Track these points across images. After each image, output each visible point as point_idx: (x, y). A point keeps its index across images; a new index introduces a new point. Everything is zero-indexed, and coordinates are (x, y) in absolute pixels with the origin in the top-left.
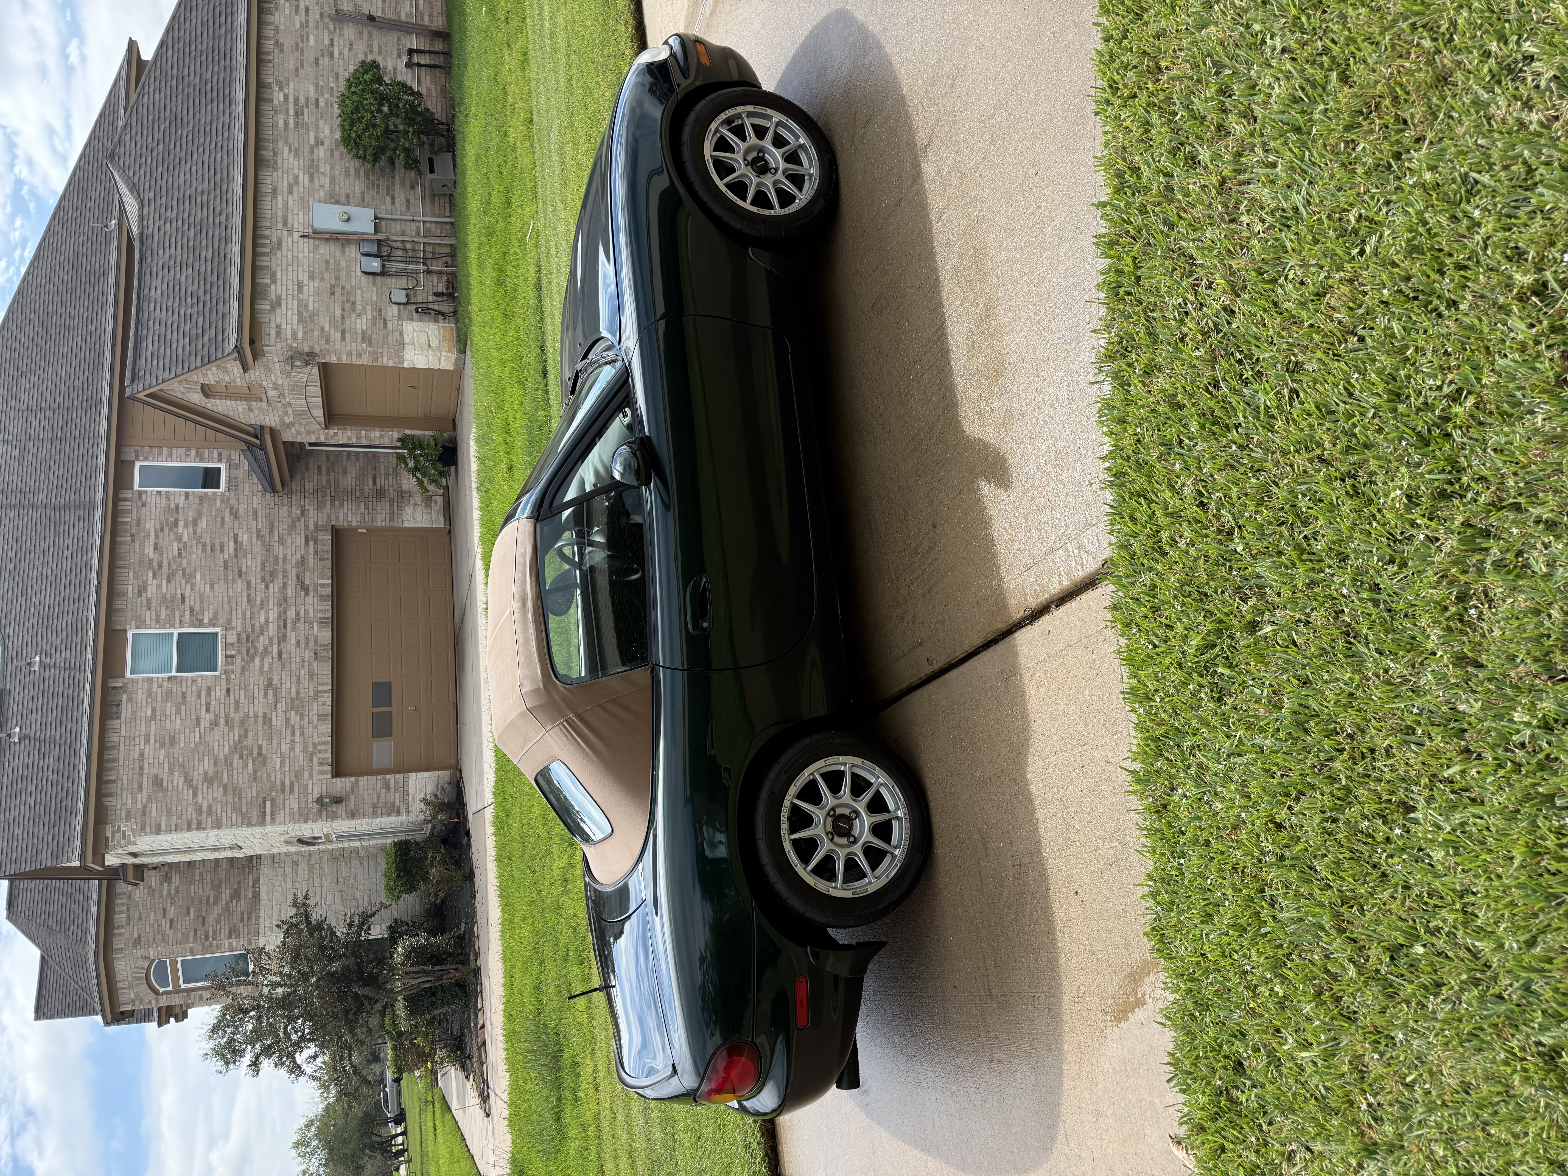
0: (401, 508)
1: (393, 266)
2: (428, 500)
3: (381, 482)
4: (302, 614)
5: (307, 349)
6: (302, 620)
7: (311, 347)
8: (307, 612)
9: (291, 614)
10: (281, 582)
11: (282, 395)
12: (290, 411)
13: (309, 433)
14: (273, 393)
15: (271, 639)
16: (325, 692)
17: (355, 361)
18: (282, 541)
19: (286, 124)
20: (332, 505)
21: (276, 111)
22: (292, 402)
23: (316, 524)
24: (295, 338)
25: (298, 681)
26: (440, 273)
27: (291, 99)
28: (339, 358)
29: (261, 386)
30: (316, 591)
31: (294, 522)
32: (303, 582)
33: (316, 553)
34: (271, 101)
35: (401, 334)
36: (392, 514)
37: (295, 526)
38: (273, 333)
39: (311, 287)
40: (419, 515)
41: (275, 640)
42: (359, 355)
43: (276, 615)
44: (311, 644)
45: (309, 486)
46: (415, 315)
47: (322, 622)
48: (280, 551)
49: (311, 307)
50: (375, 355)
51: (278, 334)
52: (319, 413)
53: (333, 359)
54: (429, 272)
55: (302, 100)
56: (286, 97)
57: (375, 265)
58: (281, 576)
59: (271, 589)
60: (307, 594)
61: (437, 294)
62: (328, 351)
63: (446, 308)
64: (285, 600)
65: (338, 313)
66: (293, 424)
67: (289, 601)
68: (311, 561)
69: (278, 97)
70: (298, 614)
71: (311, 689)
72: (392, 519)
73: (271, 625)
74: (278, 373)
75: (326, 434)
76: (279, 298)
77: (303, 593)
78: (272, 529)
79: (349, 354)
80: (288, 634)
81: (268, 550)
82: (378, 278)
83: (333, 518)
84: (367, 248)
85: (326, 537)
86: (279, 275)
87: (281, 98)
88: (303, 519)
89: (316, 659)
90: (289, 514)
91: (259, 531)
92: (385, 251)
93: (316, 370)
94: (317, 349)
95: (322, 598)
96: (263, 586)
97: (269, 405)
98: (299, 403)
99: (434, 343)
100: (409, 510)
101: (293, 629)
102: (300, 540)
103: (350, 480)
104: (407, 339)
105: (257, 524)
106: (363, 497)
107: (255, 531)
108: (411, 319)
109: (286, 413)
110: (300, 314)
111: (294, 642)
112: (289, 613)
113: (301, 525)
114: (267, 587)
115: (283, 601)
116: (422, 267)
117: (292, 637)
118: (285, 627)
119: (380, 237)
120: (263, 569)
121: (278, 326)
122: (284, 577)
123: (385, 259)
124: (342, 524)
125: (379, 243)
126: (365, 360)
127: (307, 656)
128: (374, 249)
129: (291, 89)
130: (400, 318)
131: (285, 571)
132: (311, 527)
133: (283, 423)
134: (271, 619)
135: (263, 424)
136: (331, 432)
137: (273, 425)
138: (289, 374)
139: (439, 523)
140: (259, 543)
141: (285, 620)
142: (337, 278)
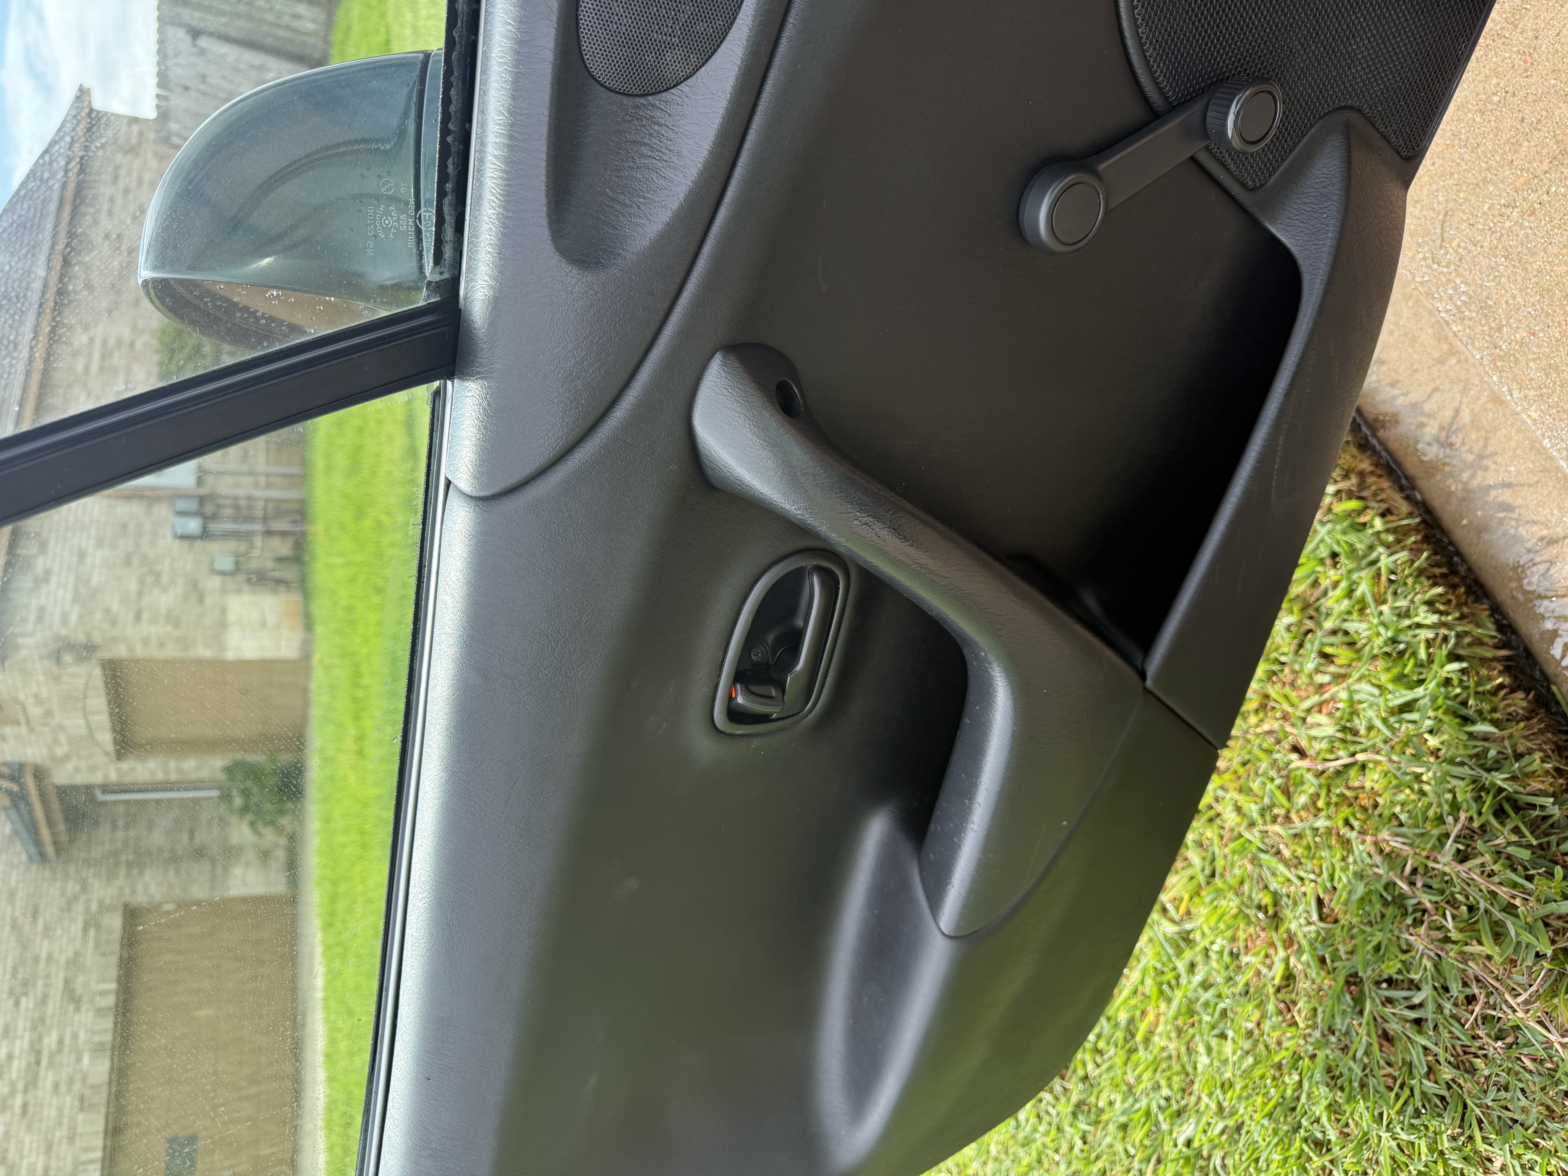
0: (226, 870)
1: (216, 527)
2: (265, 855)
3: (201, 837)
4: (67, 1040)
5: (81, 638)
6: (66, 1049)
7: (89, 636)
8: (75, 1036)
9: (50, 1041)
10: (39, 993)
11: (48, 713)
12: (62, 738)
13: (93, 769)
14: (35, 711)
15: (13, 1084)
16: (92, 1162)
17: (156, 653)
18: (47, 931)
19: (87, 369)
20: (128, 875)
21: (75, 354)
22: (66, 723)
23: (101, 903)
24: (65, 621)
25: (49, 1148)
26: (284, 534)
27: (98, 343)
28: (131, 650)
29: (16, 700)
30: (92, 1002)
31: (69, 904)
32: (73, 991)
33: (97, 945)
34: (69, 343)
35: (224, 611)
36: (213, 879)
37: (69, 910)
38: (32, 617)
39: (97, 557)
40: (251, 877)
41: (20, 1085)
42: (161, 645)
43: (26, 1045)
44: (77, 1087)
45: (96, 852)
46: (246, 588)
47: (96, 1050)
48: (43, 948)
49: (94, 581)
50: (184, 643)
51: (40, 619)
52: (106, 737)
53: (121, 651)
54: (269, 533)
55: (112, 341)
56: (91, 340)
57: (193, 525)
58: (40, 983)
59: (23, 1005)
60: (78, 1010)
61: (280, 560)
62: (114, 640)
63: (290, 573)
64: (42, 1020)
65: (133, 587)
66: (67, 757)
67: (48, 1021)
68: (89, 958)
69: (80, 339)
70: (61, 1042)
71: (69, 1160)
72: (213, 888)
73: (15, 1064)
74: (41, 678)
75: (118, 771)
76: (48, 573)
77: (71, 1008)
78: (35, 914)
79: (146, 642)
80: (42, 1073)
81: (25, 948)
82: (198, 544)
83: (127, 891)
84: (181, 505)
85: (115, 923)
86: (52, 543)
87: (84, 339)
88: (82, 898)
89: (82, 1109)
90: (63, 893)
91: (14, 920)
92: (209, 509)
93: (97, 671)
94: (97, 638)
95: (100, 1012)
96: (11, 1002)
97: (31, 730)
98: (75, 723)
99: (271, 619)
100: (237, 871)
101: (51, 1065)
102: (77, 928)
103: (157, 838)
104: (231, 617)
105: (14, 910)
106: (174, 860)
107: (8, 920)
108: (239, 591)
109: (56, 742)
110: (76, 591)
111: (49, 1084)
112: (46, 1041)
113: (80, 907)
114: (17, 1003)
115: (38, 1025)
116: (258, 527)
117: (48, 1078)
118: (38, 1063)
119: (202, 491)
120: (14, 976)
121: (42, 610)
122: (46, 985)
123: (207, 519)
124: (140, 899)
125: (202, 500)
126: (171, 651)
127: (68, 1106)
128: (193, 506)
129: (99, 331)
130: (224, 591)
131: (48, 976)
132: (94, 907)
133: (54, 759)
134: (17, 1053)
135: (24, 759)
136: (125, 765)
137: (39, 760)
138: (57, 679)
139: (278, 885)
140: (13, 938)
141: (39, 1053)
142: (138, 545)
